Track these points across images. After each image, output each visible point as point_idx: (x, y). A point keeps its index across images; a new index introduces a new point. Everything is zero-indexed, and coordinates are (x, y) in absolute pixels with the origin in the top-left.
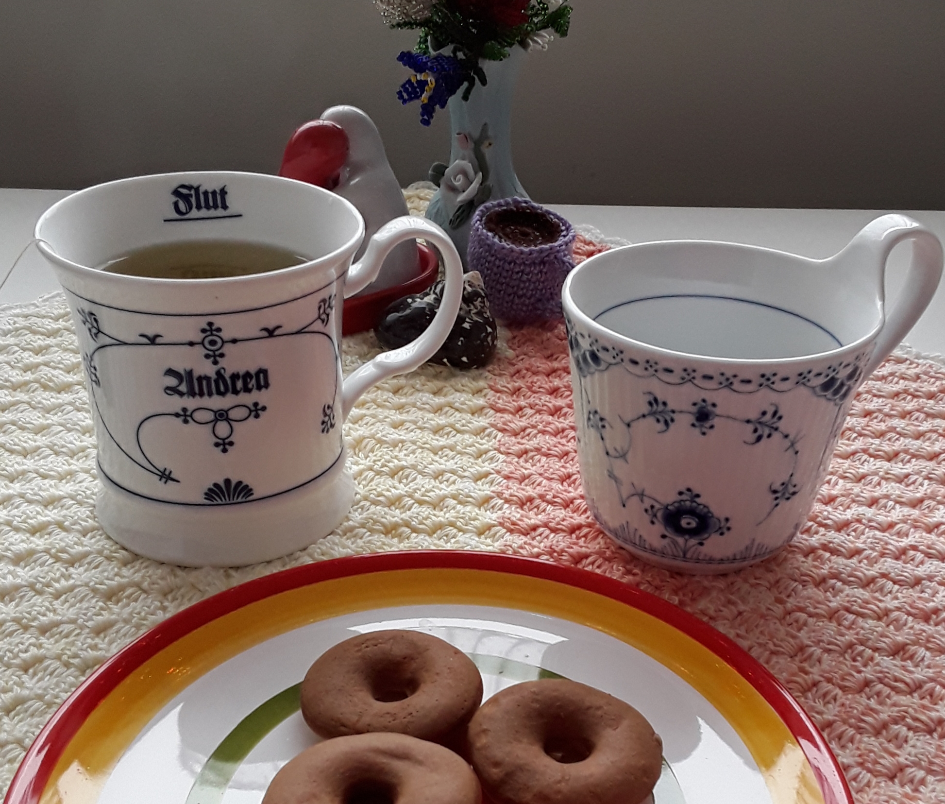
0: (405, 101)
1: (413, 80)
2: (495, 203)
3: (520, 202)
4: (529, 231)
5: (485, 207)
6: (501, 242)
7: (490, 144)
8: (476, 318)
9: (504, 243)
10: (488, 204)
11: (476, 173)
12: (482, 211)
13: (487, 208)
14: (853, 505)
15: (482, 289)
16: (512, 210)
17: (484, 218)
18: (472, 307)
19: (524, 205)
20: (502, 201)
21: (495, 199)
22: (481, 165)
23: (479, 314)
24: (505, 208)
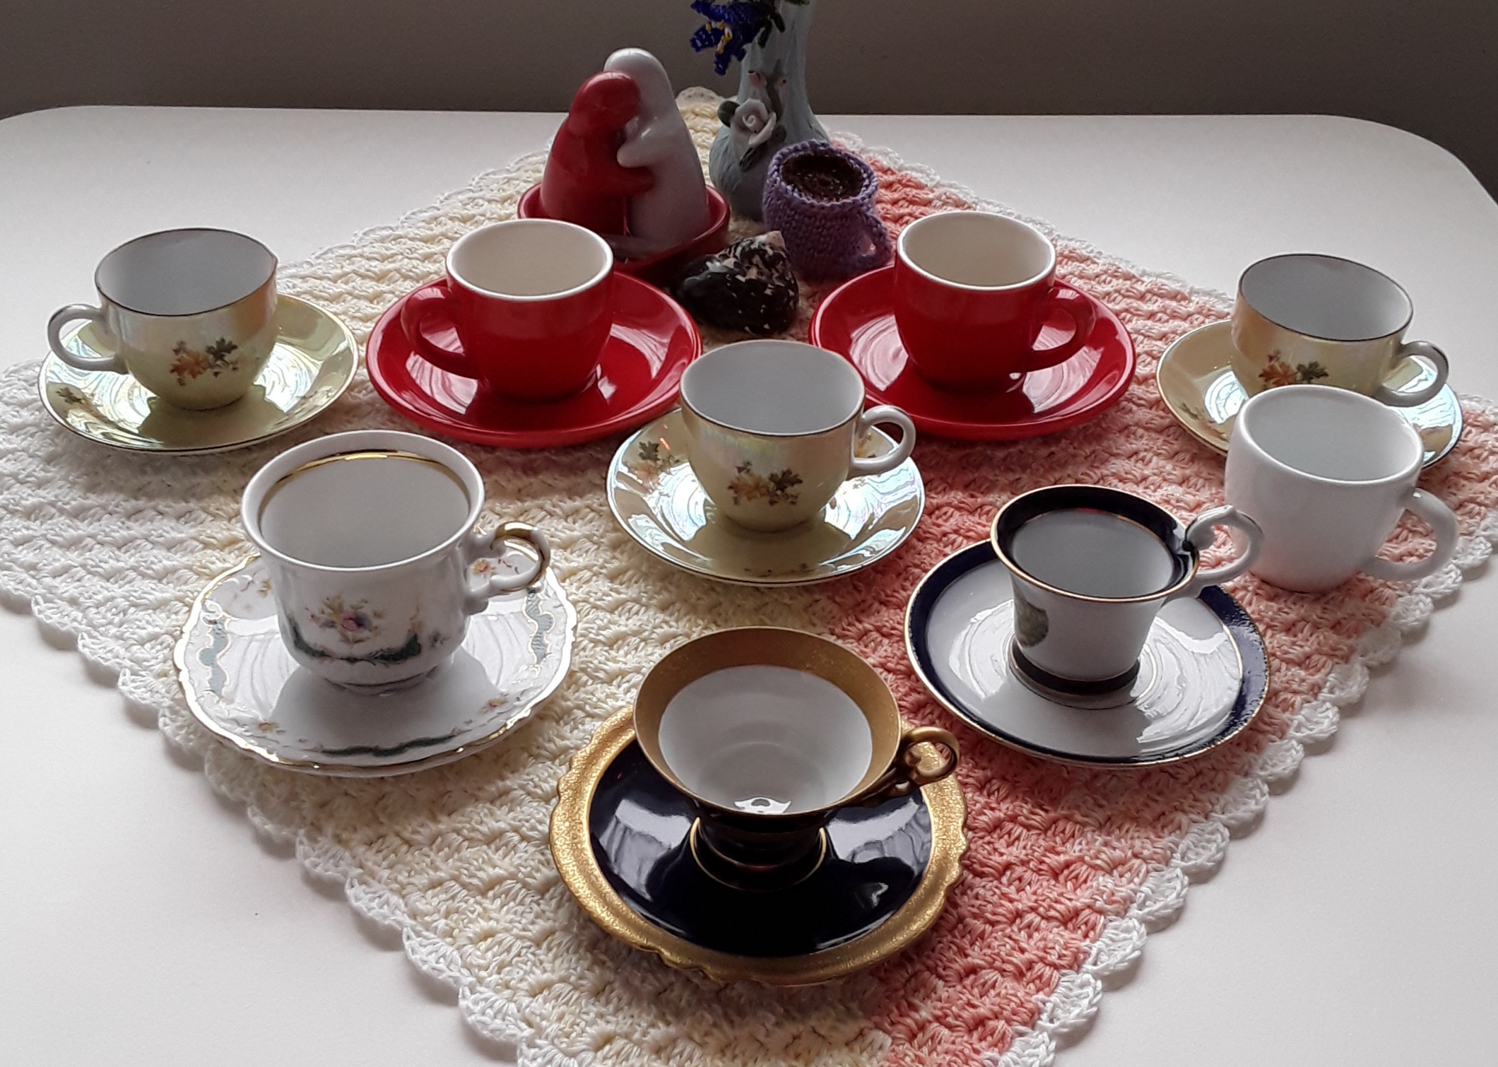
0: (698, 49)
1: (707, 27)
2: (791, 147)
3: (817, 146)
4: (829, 179)
5: (782, 154)
6: (801, 195)
7: (784, 82)
8: (778, 283)
9: (804, 198)
10: (785, 150)
11: (769, 112)
12: (778, 159)
13: (784, 156)
14: (1165, 485)
15: (783, 250)
16: (809, 156)
17: (781, 167)
18: (774, 271)
19: (822, 148)
20: (799, 145)
21: (792, 143)
22: (775, 105)
23: (781, 278)
24: (802, 153)
